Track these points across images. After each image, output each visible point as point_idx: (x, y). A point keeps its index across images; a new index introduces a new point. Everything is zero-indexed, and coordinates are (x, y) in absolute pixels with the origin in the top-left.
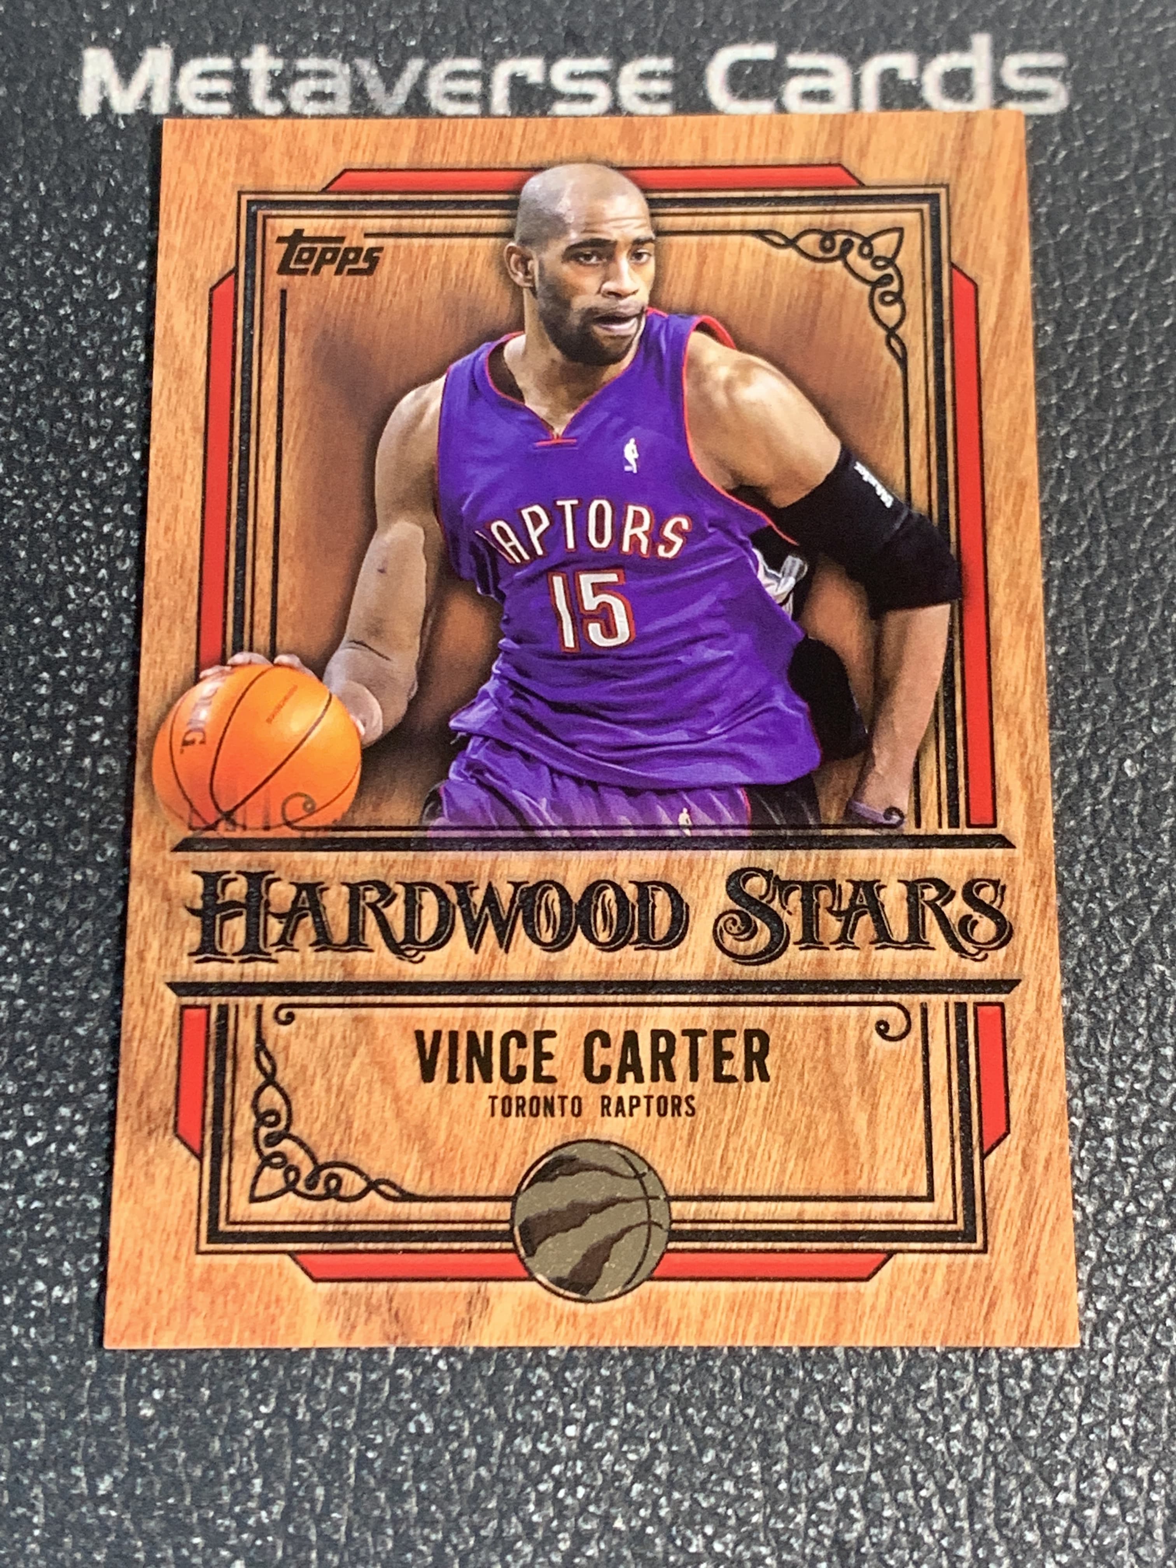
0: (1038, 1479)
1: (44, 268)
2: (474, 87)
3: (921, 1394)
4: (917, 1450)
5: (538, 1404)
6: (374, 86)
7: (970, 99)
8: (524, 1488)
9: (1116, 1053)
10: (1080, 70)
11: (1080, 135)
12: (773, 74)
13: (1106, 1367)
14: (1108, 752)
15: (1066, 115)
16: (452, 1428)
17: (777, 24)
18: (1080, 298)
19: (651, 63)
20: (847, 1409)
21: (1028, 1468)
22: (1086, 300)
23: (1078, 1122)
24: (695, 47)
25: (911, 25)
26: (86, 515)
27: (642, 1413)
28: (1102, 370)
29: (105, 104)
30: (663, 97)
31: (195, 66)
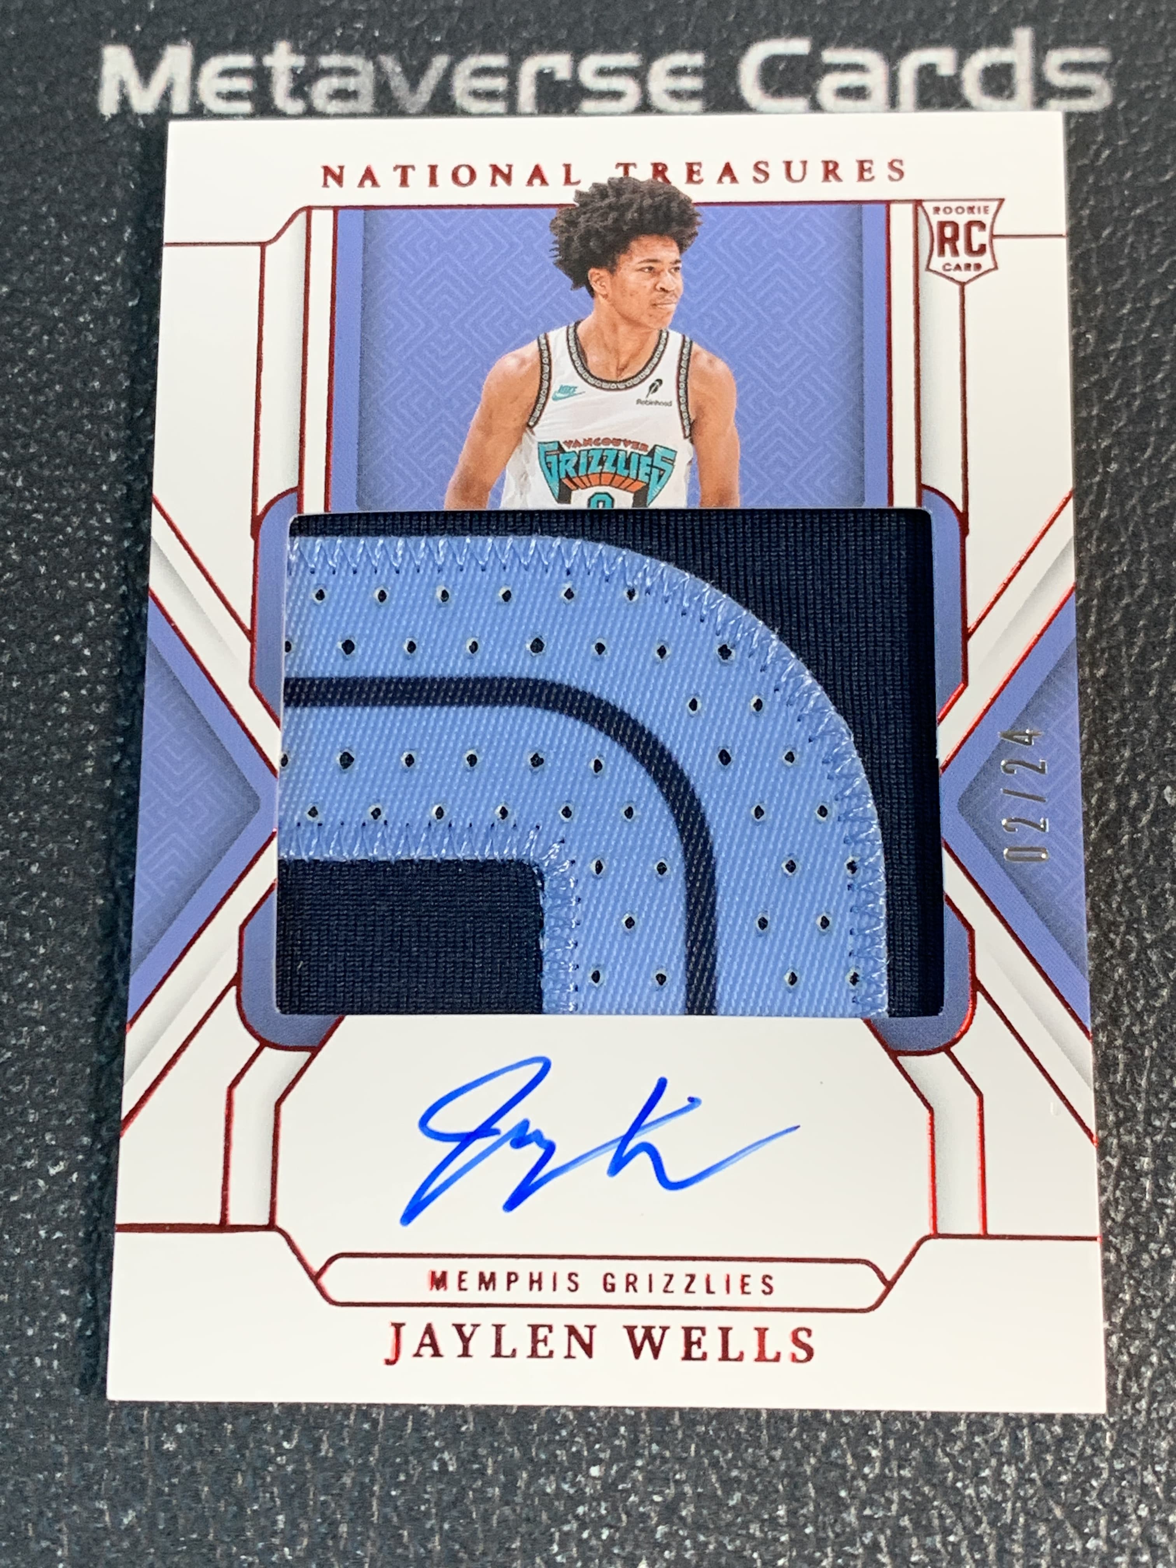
0: (1068, 1524)
1: (62, 274)
2: (500, 84)
3: (952, 1438)
4: (945, 1494)
5: (562, 1443)
6: (398, 83)
7: (1011, 96)
8: (549, 1527)
9: (1153, 1090)
10: (1125, 66)
11: (1124, 132)
12: (807, 71)
13: (1139, 1412)
14: (1147, 778)
15: (1110, 112)
16: (476, 1466)
17: (812, 17)
18: (1123, 304)
19: (681, 59)
20: (875, 1453)
21: (1058, 1512)
22: (1128, 306)
23: (1115, 1162)
24: (728, 43)
25: (950, 18)
26: (105, 529)
27: (667, 1454)
28: (1146, 378)
29: (125, 102)
30: (693, 95)
31: (216, 64)
